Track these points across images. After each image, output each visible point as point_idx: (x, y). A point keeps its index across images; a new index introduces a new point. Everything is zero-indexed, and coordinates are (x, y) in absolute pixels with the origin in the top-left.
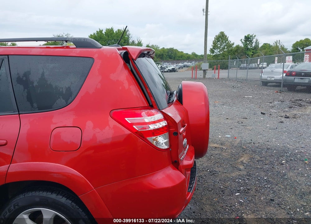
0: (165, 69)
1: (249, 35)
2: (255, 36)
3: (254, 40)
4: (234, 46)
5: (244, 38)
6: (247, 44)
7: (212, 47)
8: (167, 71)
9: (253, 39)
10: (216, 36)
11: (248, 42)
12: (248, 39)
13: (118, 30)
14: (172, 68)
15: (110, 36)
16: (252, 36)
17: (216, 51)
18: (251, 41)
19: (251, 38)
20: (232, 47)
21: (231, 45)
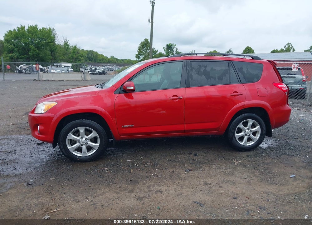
0: (95, 71)
1: (170, 44)
2: (175, 45)
3: (175, 49)
4: (158, 53)
5: (166, 46)
6: (168, 52)
7: (137, 53)
8: (97, 74)
9: (173, 48)
10: (141, 42)
11: (169, 51)
12: (169, 48)
13: (43, 28)
14: (102, 71)
15: (34, 34)
16: (173, 45)
17: (141, 57)
18: (172, 50)
19: (172, 47)
20: (156, 54)
21: (155, 52)
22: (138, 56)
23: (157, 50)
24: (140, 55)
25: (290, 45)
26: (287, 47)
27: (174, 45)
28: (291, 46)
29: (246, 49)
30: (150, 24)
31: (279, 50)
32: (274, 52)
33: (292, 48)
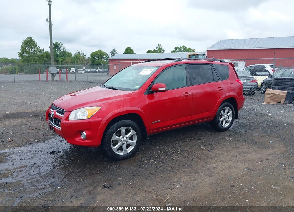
1: (57, 43)
3: (62, 48)
6: (56, 51)
7: (20, 52)
9: (60, 47)
12: (56, 46)
16: (59, 44)
18: (59, 49)
20: (42, 52)
21: (41, 50)
22: (21, 54)
23: (43, 49)
24: (23, 53)
25: (160, 46)
26: (158, 48)
27: (61, 44)
28: (161, 48)
29: (127, 49)
30: (48, 23)
31: (152, 50)
32: (149, 52)
33: (162, 49)
